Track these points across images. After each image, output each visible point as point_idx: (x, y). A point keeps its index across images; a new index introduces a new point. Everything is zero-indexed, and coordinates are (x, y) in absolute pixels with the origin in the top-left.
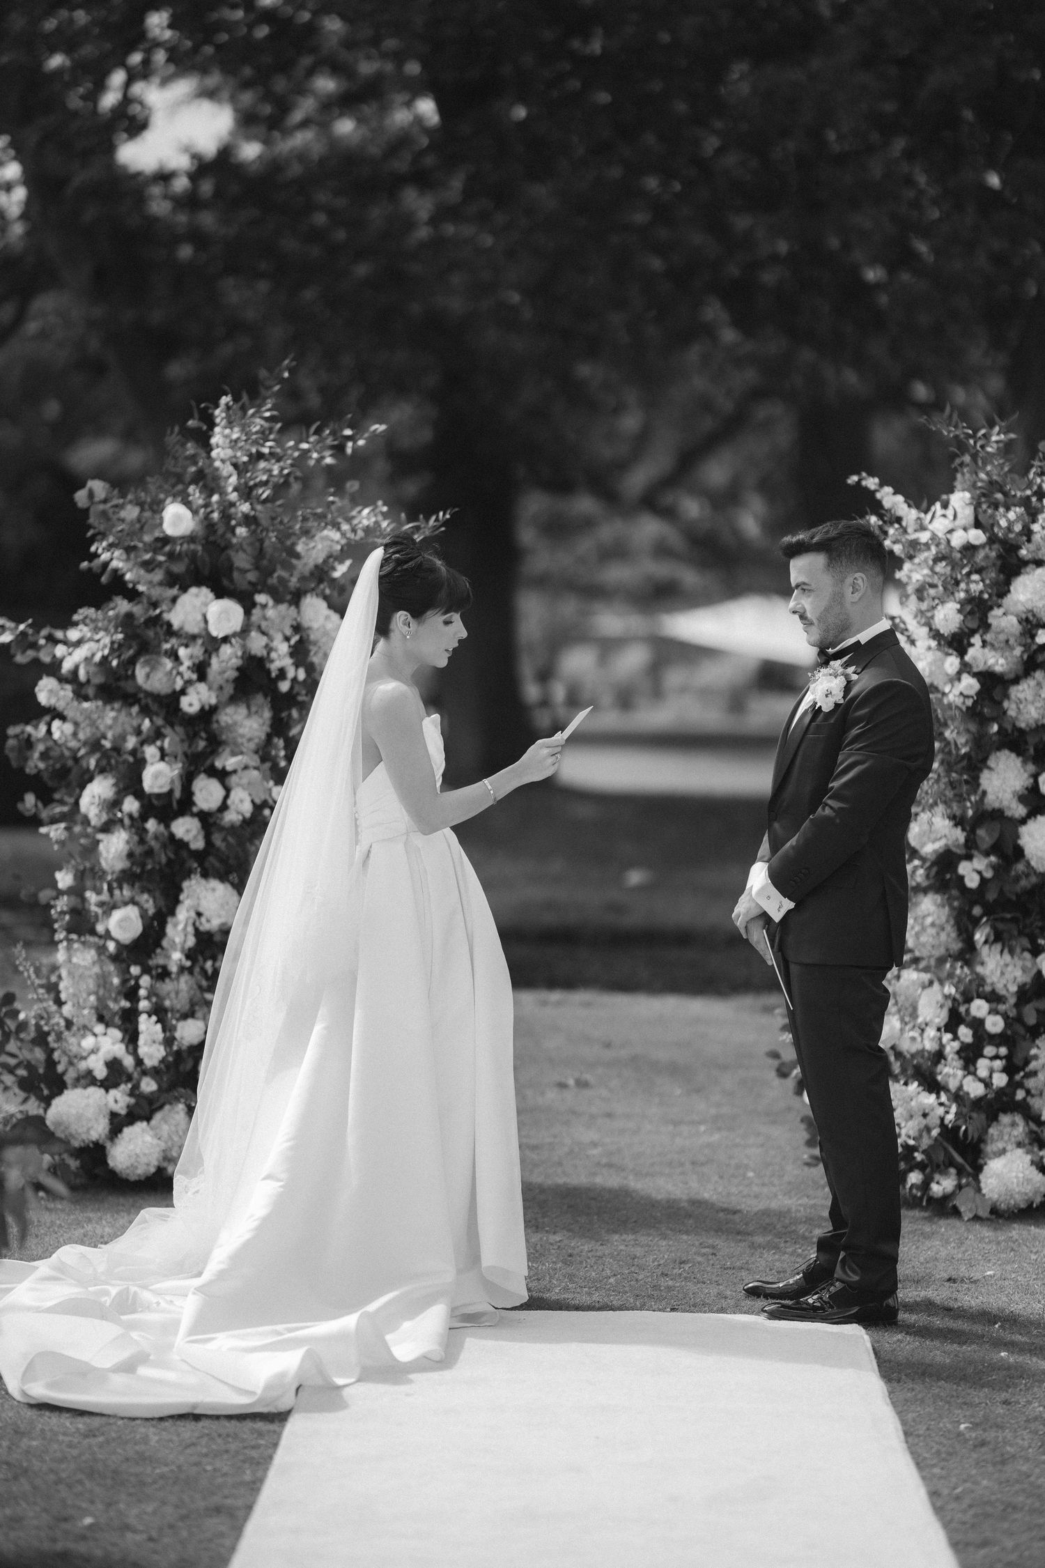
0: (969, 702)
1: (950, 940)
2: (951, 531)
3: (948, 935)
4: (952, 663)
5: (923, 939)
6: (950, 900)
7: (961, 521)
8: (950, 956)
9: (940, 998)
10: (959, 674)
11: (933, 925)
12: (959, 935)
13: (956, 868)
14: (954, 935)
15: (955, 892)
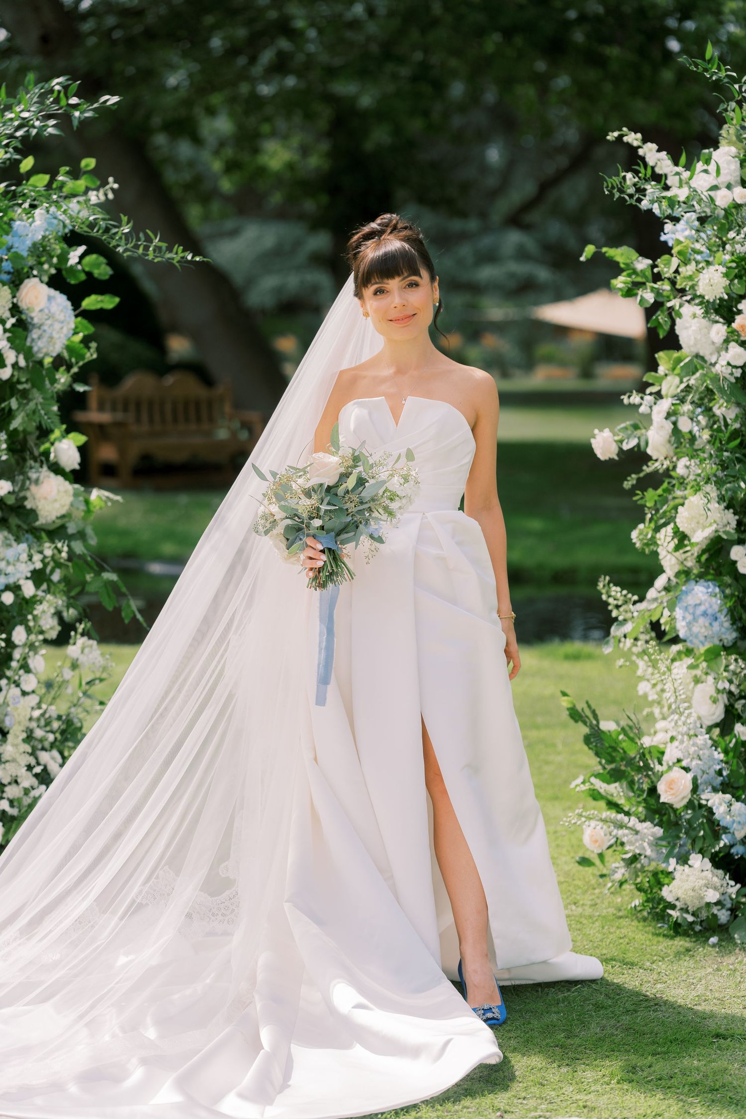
0: (738, 373)
1: (723, 630)
2: (715, 188)
3: (721, 625)
4: (719, 331)
5: (695, 629)
6: (722, 586)
7: (724, 178)
8: (725, 648)
9: (712, 691)
10: (727, 341)
11: (705, 614)
12: (732, 624)
13: (728, 553)
14: (727, 624)
15: (728, 579)
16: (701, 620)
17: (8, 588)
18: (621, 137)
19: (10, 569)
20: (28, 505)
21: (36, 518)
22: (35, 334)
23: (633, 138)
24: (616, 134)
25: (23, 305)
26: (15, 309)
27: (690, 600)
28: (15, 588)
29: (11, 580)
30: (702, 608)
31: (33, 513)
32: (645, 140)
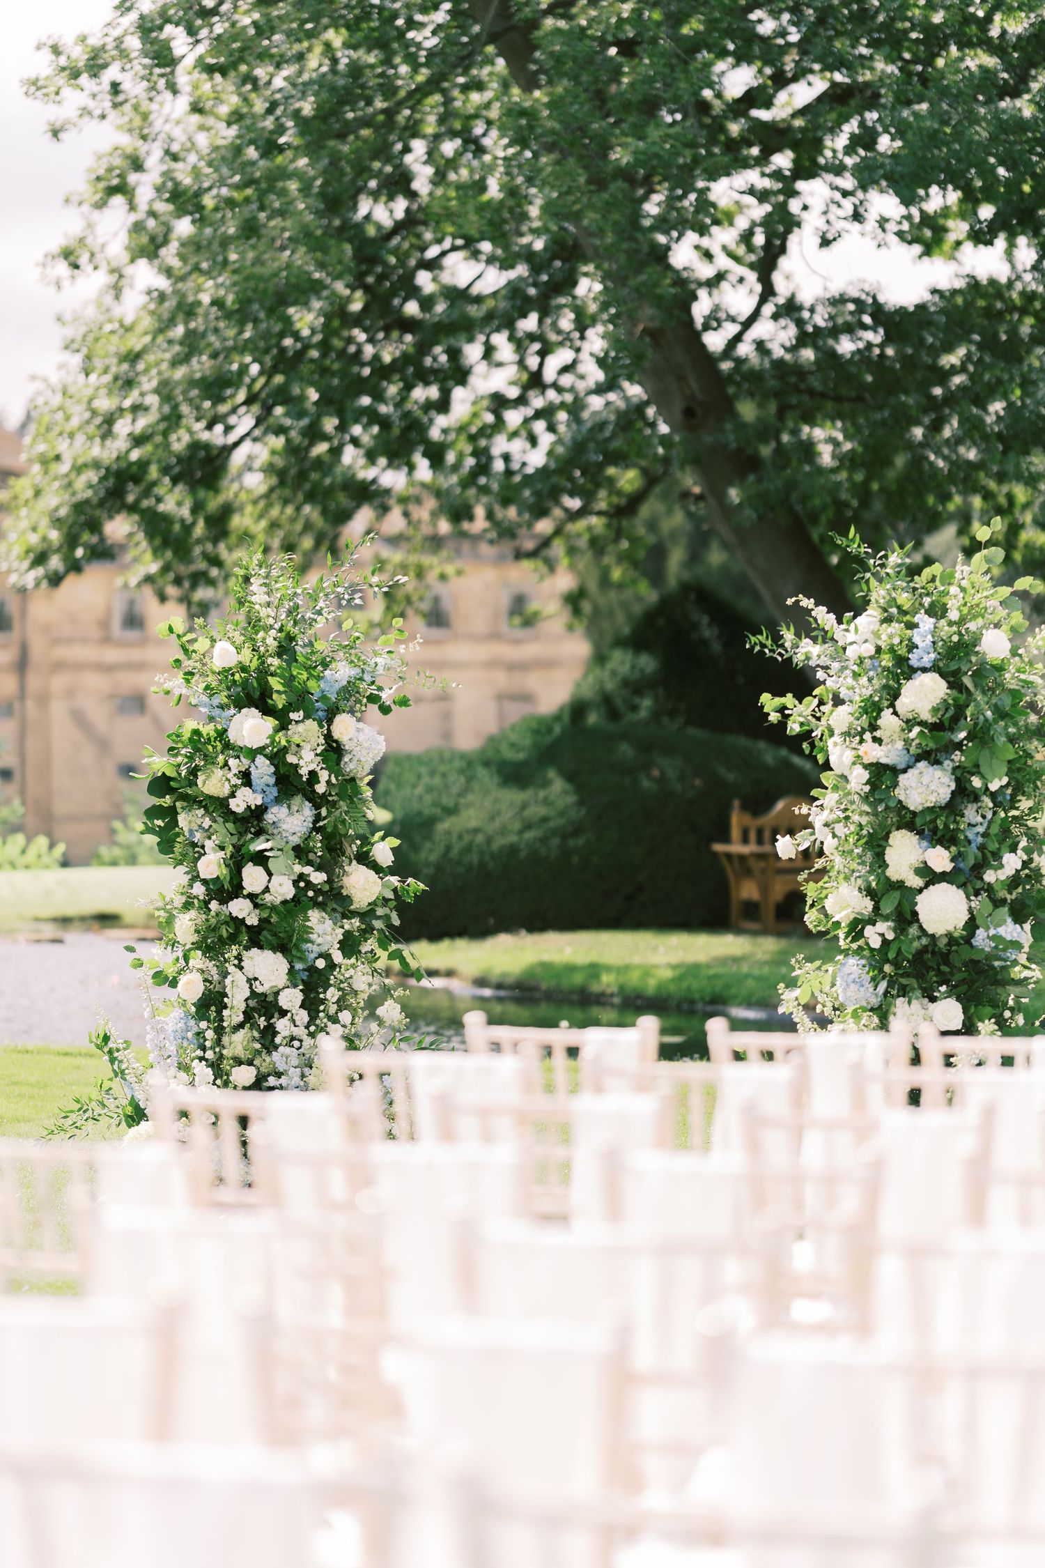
16: (852, 986)
17: (321, 956)
18: (797, 602)
19: (319, 940)
20: (344, 892)
21: (351, 902)
22: (346, 759)
23: (806, 603)
24: (794, 599)
25: (336, 735)
26: (328, 737)
27: (846, 970)
28: (326, 956)
29: (324, 949)
30: (852, 977)
31: (348, 899)
32: (817, 605)
